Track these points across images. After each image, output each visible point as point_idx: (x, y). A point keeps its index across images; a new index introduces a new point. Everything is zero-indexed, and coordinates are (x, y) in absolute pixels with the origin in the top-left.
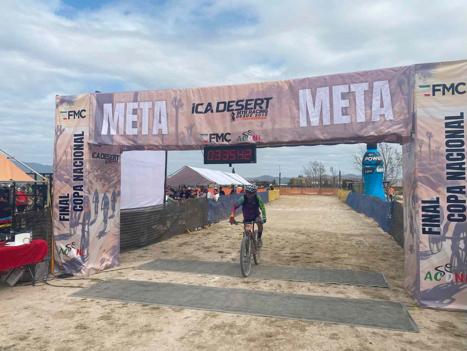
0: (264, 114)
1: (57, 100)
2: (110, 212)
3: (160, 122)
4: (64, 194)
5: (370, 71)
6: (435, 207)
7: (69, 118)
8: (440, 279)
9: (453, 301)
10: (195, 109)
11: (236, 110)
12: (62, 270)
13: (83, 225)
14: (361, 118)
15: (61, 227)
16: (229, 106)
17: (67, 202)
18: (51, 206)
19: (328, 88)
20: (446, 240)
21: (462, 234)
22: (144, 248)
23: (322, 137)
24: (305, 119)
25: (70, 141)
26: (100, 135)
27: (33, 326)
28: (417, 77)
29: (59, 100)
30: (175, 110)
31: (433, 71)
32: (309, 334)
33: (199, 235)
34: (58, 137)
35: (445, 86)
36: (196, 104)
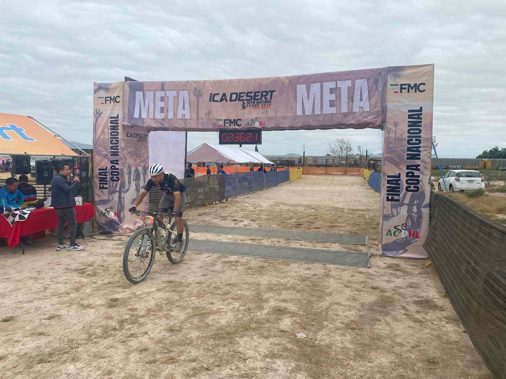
0: (269, 104)
1: (95, 87)
3: (184, 109)
4: (103, 167)
5: (353, 71)
6: (397, 181)
7: (106, 103)
8: (398, 235)
9: (406, 251)
10: (212, 98)
11: (246, 100)
12: (102, 229)
13: (120, 192)
14: (344, 110)
15: (101, 194)
16: (240, 97)
17: (105, 174)
18: (92, 177)
19: (320, 84)
20: (404, 206)
21: (415, 201)
23: (313, 124)
24: (301, 109)
25: (106, 123)
26: (133, 118)
27: (94, 260)
28: (389, 77)
29: (97, 87)
30: (196, 99)
31: (401, 73)
32: (291, 267)
33: (217, 208)
34: (97, 119)
35: (409, 85)
36: (213, 94)
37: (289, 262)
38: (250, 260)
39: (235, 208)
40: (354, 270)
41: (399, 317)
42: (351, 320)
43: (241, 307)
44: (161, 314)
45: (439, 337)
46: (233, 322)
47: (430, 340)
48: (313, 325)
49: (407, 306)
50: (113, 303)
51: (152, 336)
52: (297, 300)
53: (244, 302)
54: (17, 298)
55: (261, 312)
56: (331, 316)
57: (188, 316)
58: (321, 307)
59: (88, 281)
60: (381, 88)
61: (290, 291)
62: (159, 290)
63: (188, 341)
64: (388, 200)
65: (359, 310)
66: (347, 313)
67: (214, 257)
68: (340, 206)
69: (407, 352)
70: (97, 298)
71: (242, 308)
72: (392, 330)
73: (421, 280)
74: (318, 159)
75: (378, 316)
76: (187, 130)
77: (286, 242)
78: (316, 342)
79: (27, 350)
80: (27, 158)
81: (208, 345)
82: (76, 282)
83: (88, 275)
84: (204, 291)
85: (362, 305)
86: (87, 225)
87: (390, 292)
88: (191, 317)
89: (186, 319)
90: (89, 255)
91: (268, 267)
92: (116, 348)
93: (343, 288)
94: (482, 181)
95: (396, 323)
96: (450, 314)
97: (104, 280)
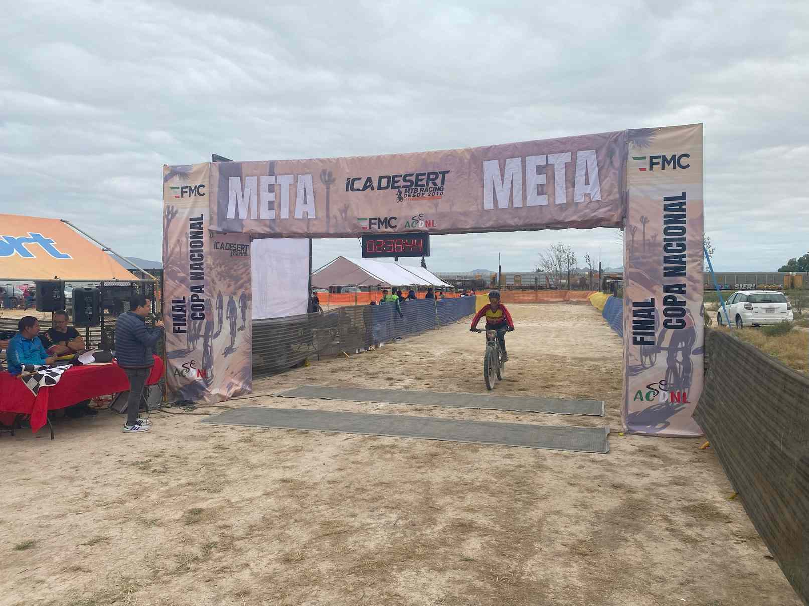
0: (440, 192)
1: (165, 172)
2: (239, 322)
3: (306, 203)
4: (178, 297)
5: (572, 138)
6: (649, 311)
7: (182, 197)
8: (653, 400)
9: (667, 425)
10: (350, 185)
11: (404, 187)
12: (178, 396)
13: (206, 337)
14: (561, 199)
15: (176, 341)
16: (394, 182)
19: (520, 159)
20: (661, 351)
22: (282, 374)
23: (511, 222)
24: (492, 199)
25: (184, 227)
26: (225, 219)
27: (164, 447)
28: (631, 145)
29: (168, 172)
30: (325, 188)
31: (650, 139)
32: (481, 454)
33: (361, 359)
34: (169, 222)
35: (664, 158)
36: (351, 180)
37: (478, 446)
38: (415, 444)
39: (389, 359)
40: (584, 457)
41: (657, 533)
42: (578, 540)
43: (399, 521)
44: (271, 533)
45: (724, 567)
46: (386, 545)
47: (710, 571)
48: (517, 549)
49: (672, 516)
50: (194, 517)
51: (256, 571)
52: (491, 508)
53: (404, 512)
54: (41, 510)
55: (433, 528)
56: (547, 534)
57: (315, 537)
58: (531, 519)
59: (155, 482)
60: (619, 164)
61: (479, 494)
62: (267, 494)
63: (314, 578)
64: (635, 342)
65: (593, 524)
66: (574, 529)
67: (356, 438)
68: (559, 352)
69: (673, 592)
70: (168, 510)
71: (401, 522)
72: (646, 556)
73: (694, 472)
74: (522, 277)
75: (623, 533)
76: (311, 236)
77: (471, 413)
78: (523, 578)
79: (56, 596)
80: (59, 286)
81: (345, 584)
82: (136, 483)
83: (155, 471)
84: (341, 495)
85: (597, 515)
86: (154, 390)
87: (642, 492)
88: (319, 538)
89: (311, 542)
90: (154, 439)
91: (444, 454)
92: (197, 590)
93: (565, 487)
94: (789, 308)
95: (654, 544)
96: (742, 528)
97: (179, 480)
